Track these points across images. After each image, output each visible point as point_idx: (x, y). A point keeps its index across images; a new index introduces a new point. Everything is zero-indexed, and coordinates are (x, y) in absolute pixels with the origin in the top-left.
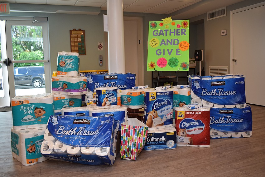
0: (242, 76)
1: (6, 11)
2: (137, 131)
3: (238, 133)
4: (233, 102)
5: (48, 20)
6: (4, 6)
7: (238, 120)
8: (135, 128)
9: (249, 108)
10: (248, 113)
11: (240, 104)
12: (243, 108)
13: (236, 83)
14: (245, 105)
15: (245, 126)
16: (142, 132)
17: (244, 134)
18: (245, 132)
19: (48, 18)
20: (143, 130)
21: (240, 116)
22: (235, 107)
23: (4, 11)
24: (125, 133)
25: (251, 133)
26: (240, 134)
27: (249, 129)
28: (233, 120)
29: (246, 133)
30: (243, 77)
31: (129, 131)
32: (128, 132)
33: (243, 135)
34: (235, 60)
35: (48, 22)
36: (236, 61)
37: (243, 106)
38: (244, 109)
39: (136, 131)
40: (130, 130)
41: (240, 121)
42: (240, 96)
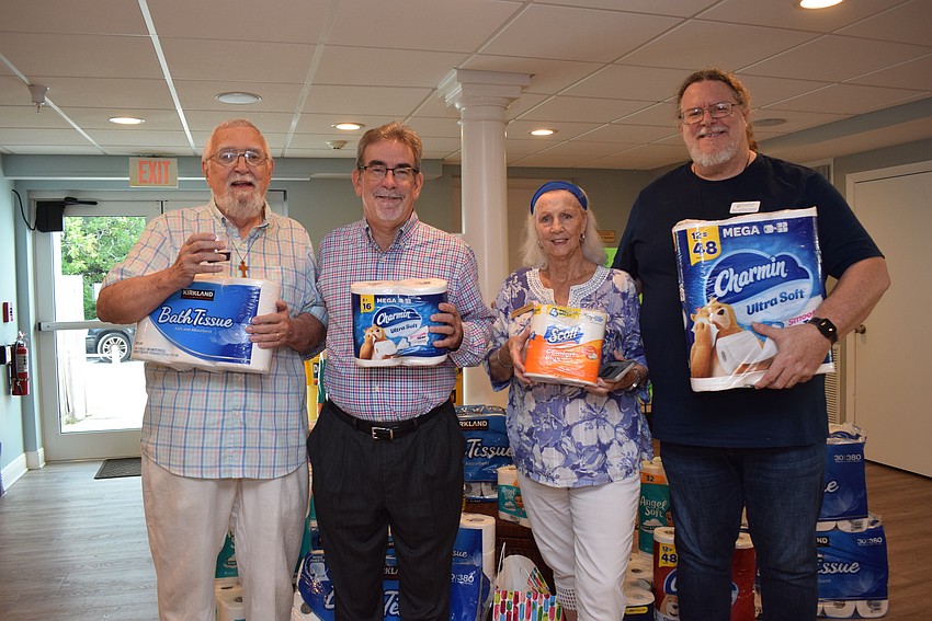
0: (858, 436)
1: (167, 182)
2: (538, 606)
3: (844, 605)
4: (828, 514)
5: (285, 198)
6: (163, 166)
7: (845, 568)
8: (532, 600)
9: (878, 532)
10: (875, 546)
11: (850, 520)
12: (859, 531)
13: (838, 458)
14: (866, 524)
15: (865, 585)
16: (552, 609)
17: (862, 607)
18: (865, 602)
19: (285, 192)
20: (552, 604)
21: (847, 555)
22: (836, 526)
23: (163, 181)
24: (503, 612)
25: (884, 604)
26: (849, 607)
27: (878, 593)
28: (830, 567)
29: (869, 605)
30: (860, 440)
31: (516, 608)
32: (512, 610)
33: (858, 610)
34: (860, 329)
35: (286, 204)
36: (863, 332)
37: (859, 526)
38: (861, 535)
39: (534, 607)
40: (518, 605)
41: (850, 569)
42: (852, 498)
